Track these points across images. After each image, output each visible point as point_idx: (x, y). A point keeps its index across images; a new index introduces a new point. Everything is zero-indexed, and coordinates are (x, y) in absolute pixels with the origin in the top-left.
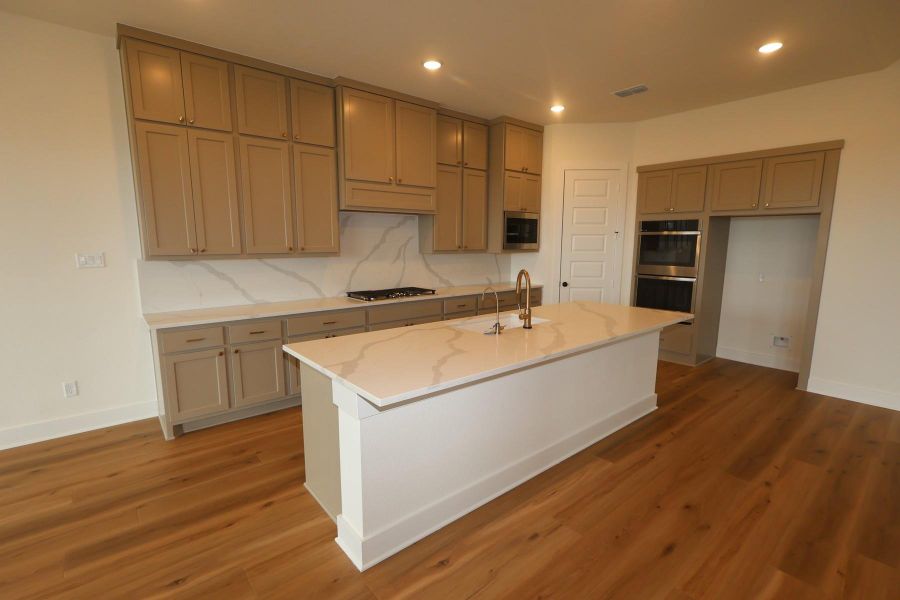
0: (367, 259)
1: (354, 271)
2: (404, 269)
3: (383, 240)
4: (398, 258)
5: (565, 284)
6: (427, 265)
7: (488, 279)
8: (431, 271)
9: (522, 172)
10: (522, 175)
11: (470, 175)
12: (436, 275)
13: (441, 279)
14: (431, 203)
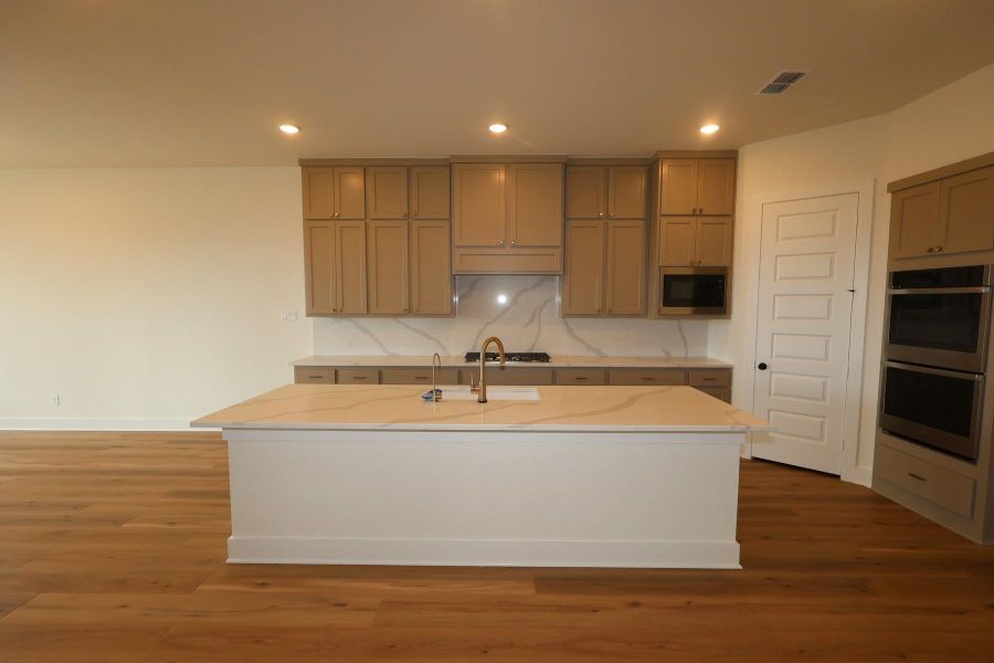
0: (495, 321)
2: (539, 333)
3: (515, 303)
4: (532, 320)
5: (763, 367)
6: (569, 330)
8: (575, 336)
9: (694, 215)
10: (693, 219)
11: (616, 227)
12: (582, 341)
13: (589, 347)
14: (555, 263)
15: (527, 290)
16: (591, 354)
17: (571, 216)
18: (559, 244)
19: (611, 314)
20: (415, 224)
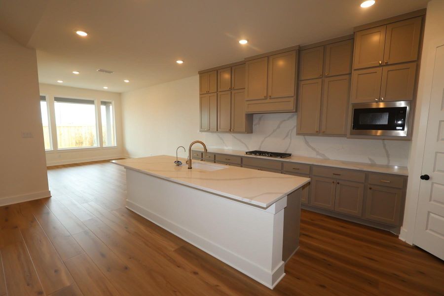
0: (269, 136)
1: (263, 142)
2: (290, 143)
3: (279, 127)
4: (287, 136)
5: (426, 177)
6: (307, 143)
7: (370, 159)
8: (310, 146)
10: (379, 69)
12: (314, 149)
13: (318, 153)
14: (291, 106)
15: (285, 120)
16: (318, 157)
17: (302, 79)
18: (293, 95)
19: (325, 134)
20: (233, 92)
